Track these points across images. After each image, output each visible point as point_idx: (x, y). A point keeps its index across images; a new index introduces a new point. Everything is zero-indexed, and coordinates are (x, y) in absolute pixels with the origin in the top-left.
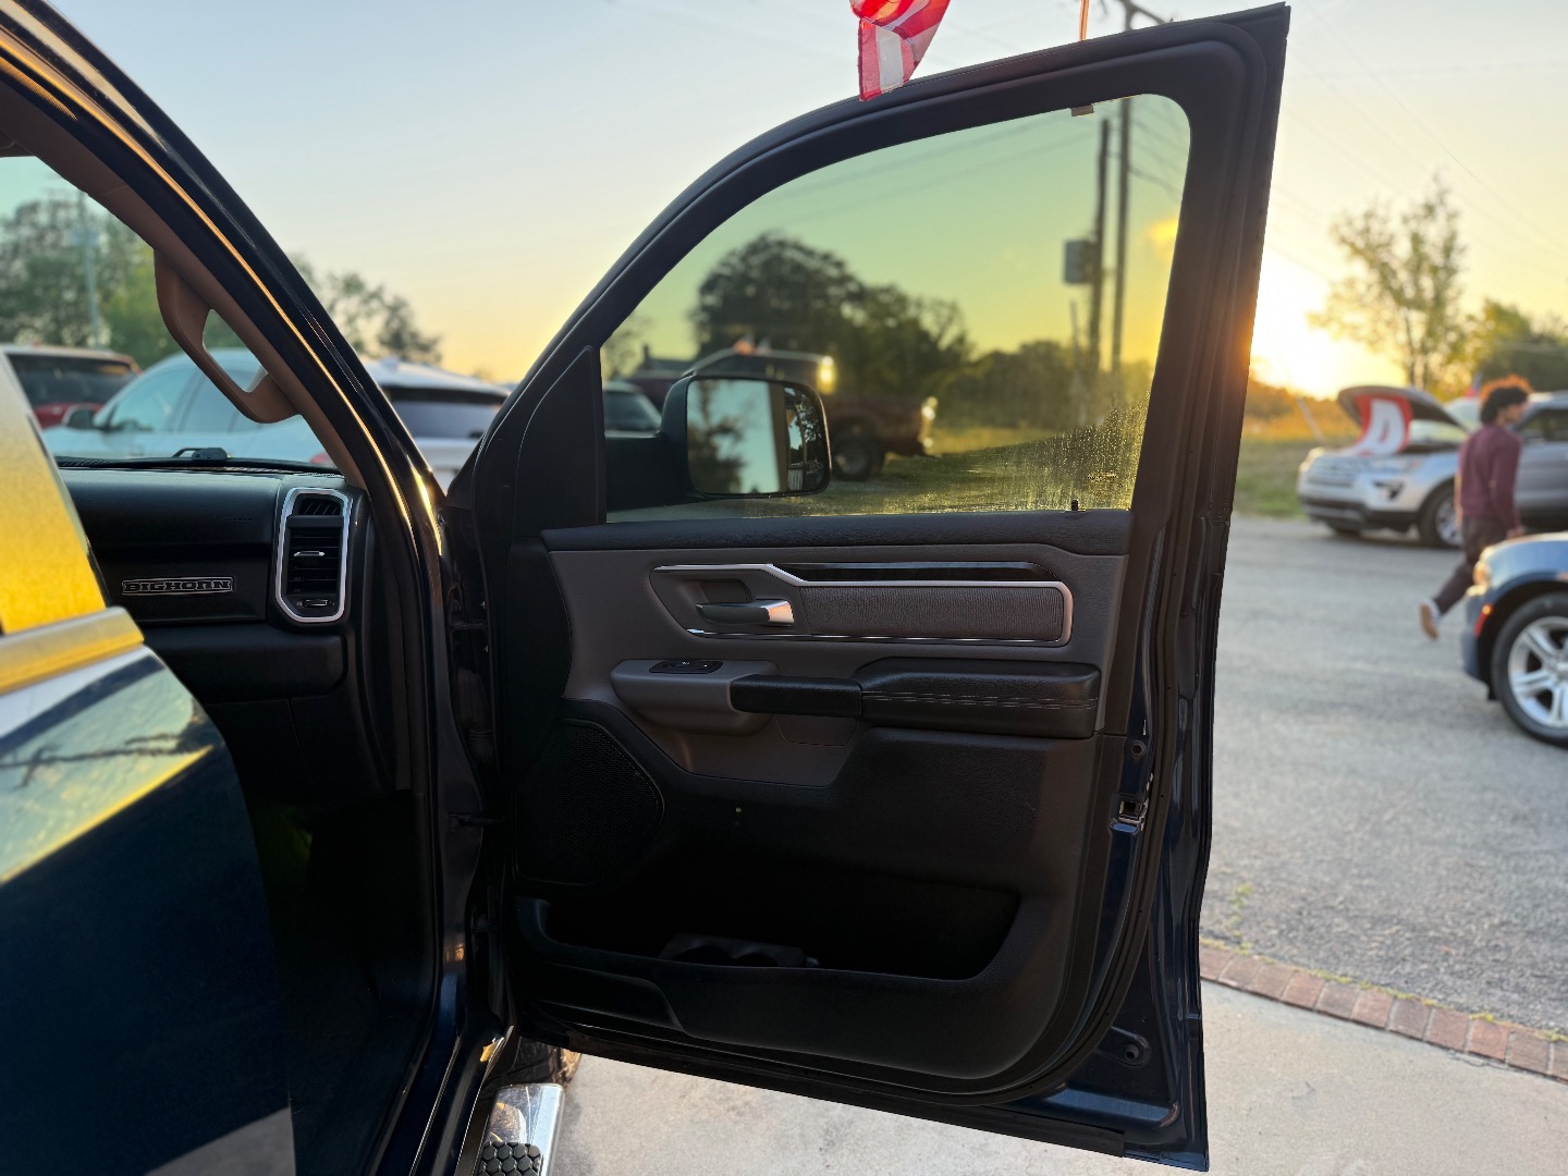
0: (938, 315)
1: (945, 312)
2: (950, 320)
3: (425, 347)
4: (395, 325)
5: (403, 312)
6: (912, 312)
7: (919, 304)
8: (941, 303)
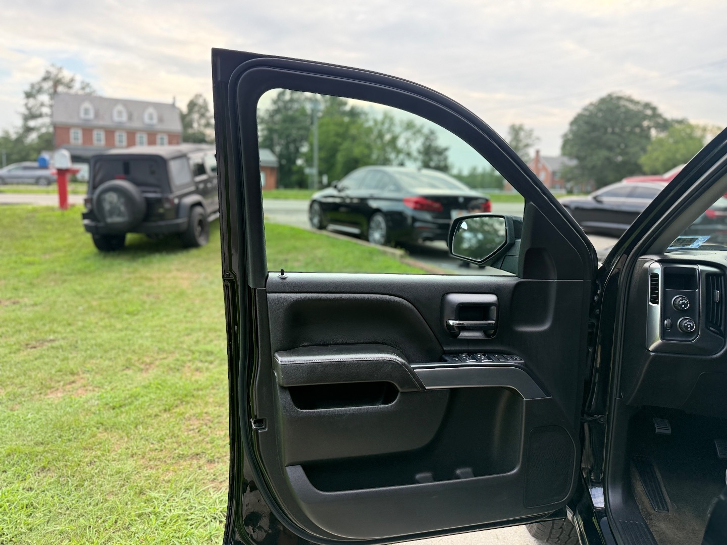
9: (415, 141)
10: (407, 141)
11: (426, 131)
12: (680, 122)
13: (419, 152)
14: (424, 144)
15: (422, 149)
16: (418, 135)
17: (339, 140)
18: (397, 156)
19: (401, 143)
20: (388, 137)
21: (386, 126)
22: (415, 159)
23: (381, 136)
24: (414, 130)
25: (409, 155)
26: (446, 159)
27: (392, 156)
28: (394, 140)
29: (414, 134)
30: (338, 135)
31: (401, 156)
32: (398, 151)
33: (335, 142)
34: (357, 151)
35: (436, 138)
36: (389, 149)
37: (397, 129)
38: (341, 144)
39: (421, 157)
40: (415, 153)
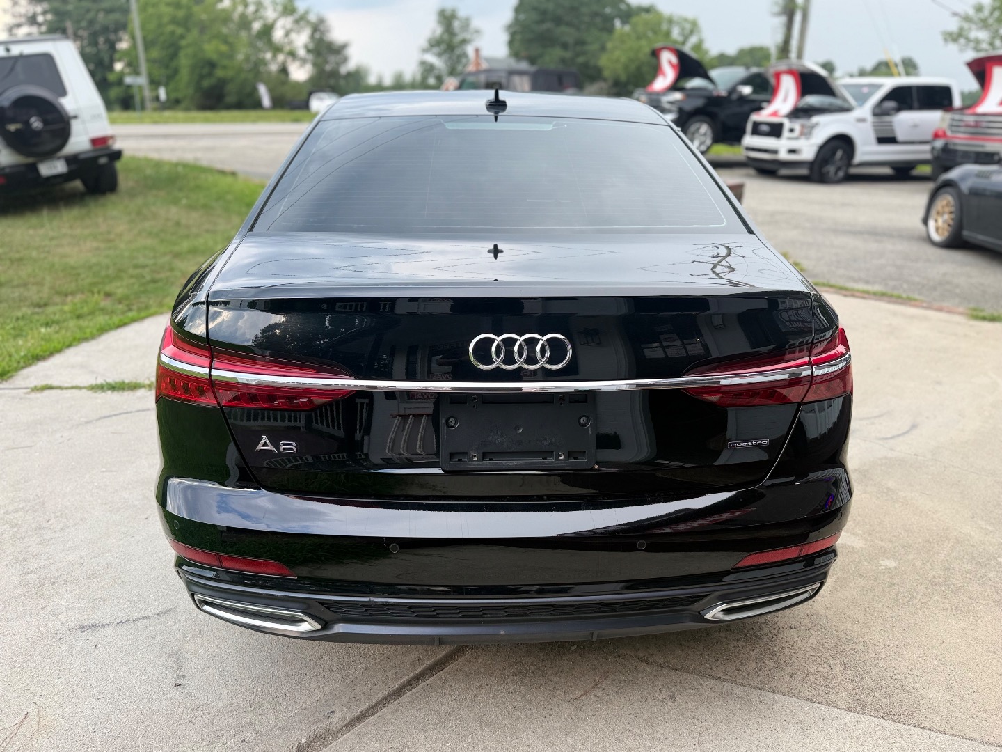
0: (683, 29)
1: (688, 26)
2: (692, 32)
3: (338, 51)
4: (317, 35)
5: (322, 28)
6: (664, 27)
7: (670, 21)
8: (686, 20)
9: (299, 32)
10: (287, 34)
11: (312, 18)
12: (648, 10)
13: (309, 51)
14: (312, 37)
15: (311, 46)
16: (302, 23)
17: (179, 31)
18: (274, 56)
19: (278, 35)
20: (257, 26)
21: (251, 8)
22: (304, 61)
23: (245, 23)
24: (296, 16)
25: (292, 54)
26: (345, 60)
27: (268, 56)
28: (267, 30)
29: (297, 22)
30: (174, 21)
31: (281, 57)
32: (277, 49)
33: (173, 33)
34: (211, 49)
35: (328, 31)
36: (260, 44)
37: (270, 14)
38: (182, 37)
39: (310, 57)
40: (302, 52)
